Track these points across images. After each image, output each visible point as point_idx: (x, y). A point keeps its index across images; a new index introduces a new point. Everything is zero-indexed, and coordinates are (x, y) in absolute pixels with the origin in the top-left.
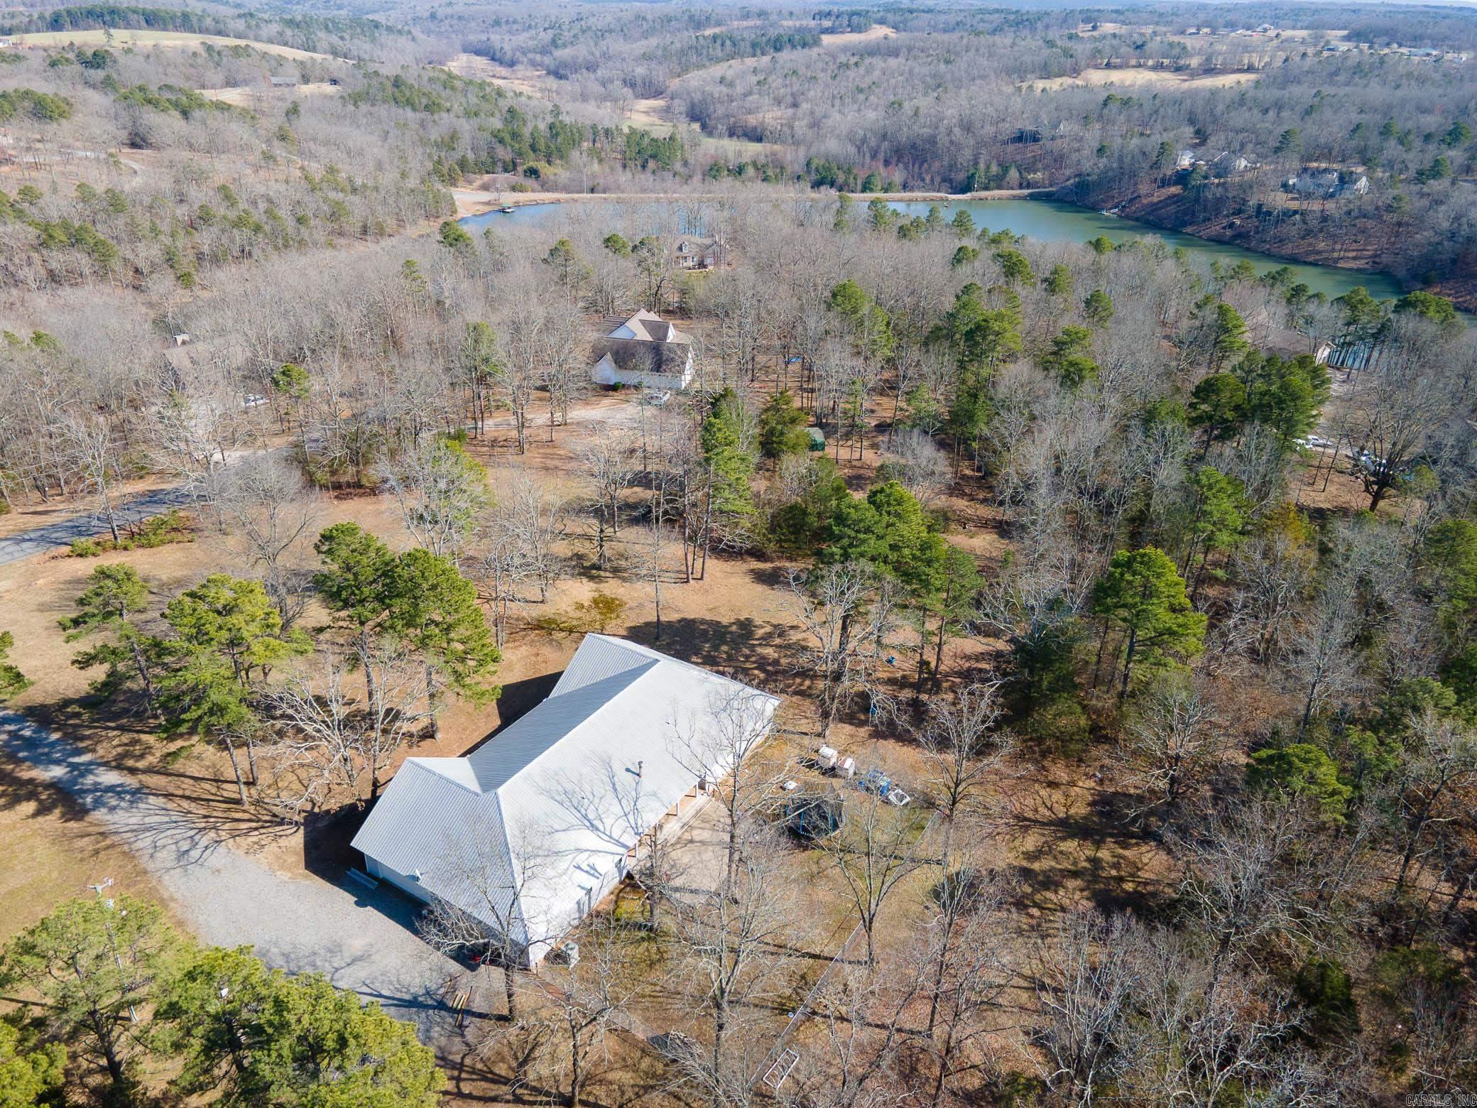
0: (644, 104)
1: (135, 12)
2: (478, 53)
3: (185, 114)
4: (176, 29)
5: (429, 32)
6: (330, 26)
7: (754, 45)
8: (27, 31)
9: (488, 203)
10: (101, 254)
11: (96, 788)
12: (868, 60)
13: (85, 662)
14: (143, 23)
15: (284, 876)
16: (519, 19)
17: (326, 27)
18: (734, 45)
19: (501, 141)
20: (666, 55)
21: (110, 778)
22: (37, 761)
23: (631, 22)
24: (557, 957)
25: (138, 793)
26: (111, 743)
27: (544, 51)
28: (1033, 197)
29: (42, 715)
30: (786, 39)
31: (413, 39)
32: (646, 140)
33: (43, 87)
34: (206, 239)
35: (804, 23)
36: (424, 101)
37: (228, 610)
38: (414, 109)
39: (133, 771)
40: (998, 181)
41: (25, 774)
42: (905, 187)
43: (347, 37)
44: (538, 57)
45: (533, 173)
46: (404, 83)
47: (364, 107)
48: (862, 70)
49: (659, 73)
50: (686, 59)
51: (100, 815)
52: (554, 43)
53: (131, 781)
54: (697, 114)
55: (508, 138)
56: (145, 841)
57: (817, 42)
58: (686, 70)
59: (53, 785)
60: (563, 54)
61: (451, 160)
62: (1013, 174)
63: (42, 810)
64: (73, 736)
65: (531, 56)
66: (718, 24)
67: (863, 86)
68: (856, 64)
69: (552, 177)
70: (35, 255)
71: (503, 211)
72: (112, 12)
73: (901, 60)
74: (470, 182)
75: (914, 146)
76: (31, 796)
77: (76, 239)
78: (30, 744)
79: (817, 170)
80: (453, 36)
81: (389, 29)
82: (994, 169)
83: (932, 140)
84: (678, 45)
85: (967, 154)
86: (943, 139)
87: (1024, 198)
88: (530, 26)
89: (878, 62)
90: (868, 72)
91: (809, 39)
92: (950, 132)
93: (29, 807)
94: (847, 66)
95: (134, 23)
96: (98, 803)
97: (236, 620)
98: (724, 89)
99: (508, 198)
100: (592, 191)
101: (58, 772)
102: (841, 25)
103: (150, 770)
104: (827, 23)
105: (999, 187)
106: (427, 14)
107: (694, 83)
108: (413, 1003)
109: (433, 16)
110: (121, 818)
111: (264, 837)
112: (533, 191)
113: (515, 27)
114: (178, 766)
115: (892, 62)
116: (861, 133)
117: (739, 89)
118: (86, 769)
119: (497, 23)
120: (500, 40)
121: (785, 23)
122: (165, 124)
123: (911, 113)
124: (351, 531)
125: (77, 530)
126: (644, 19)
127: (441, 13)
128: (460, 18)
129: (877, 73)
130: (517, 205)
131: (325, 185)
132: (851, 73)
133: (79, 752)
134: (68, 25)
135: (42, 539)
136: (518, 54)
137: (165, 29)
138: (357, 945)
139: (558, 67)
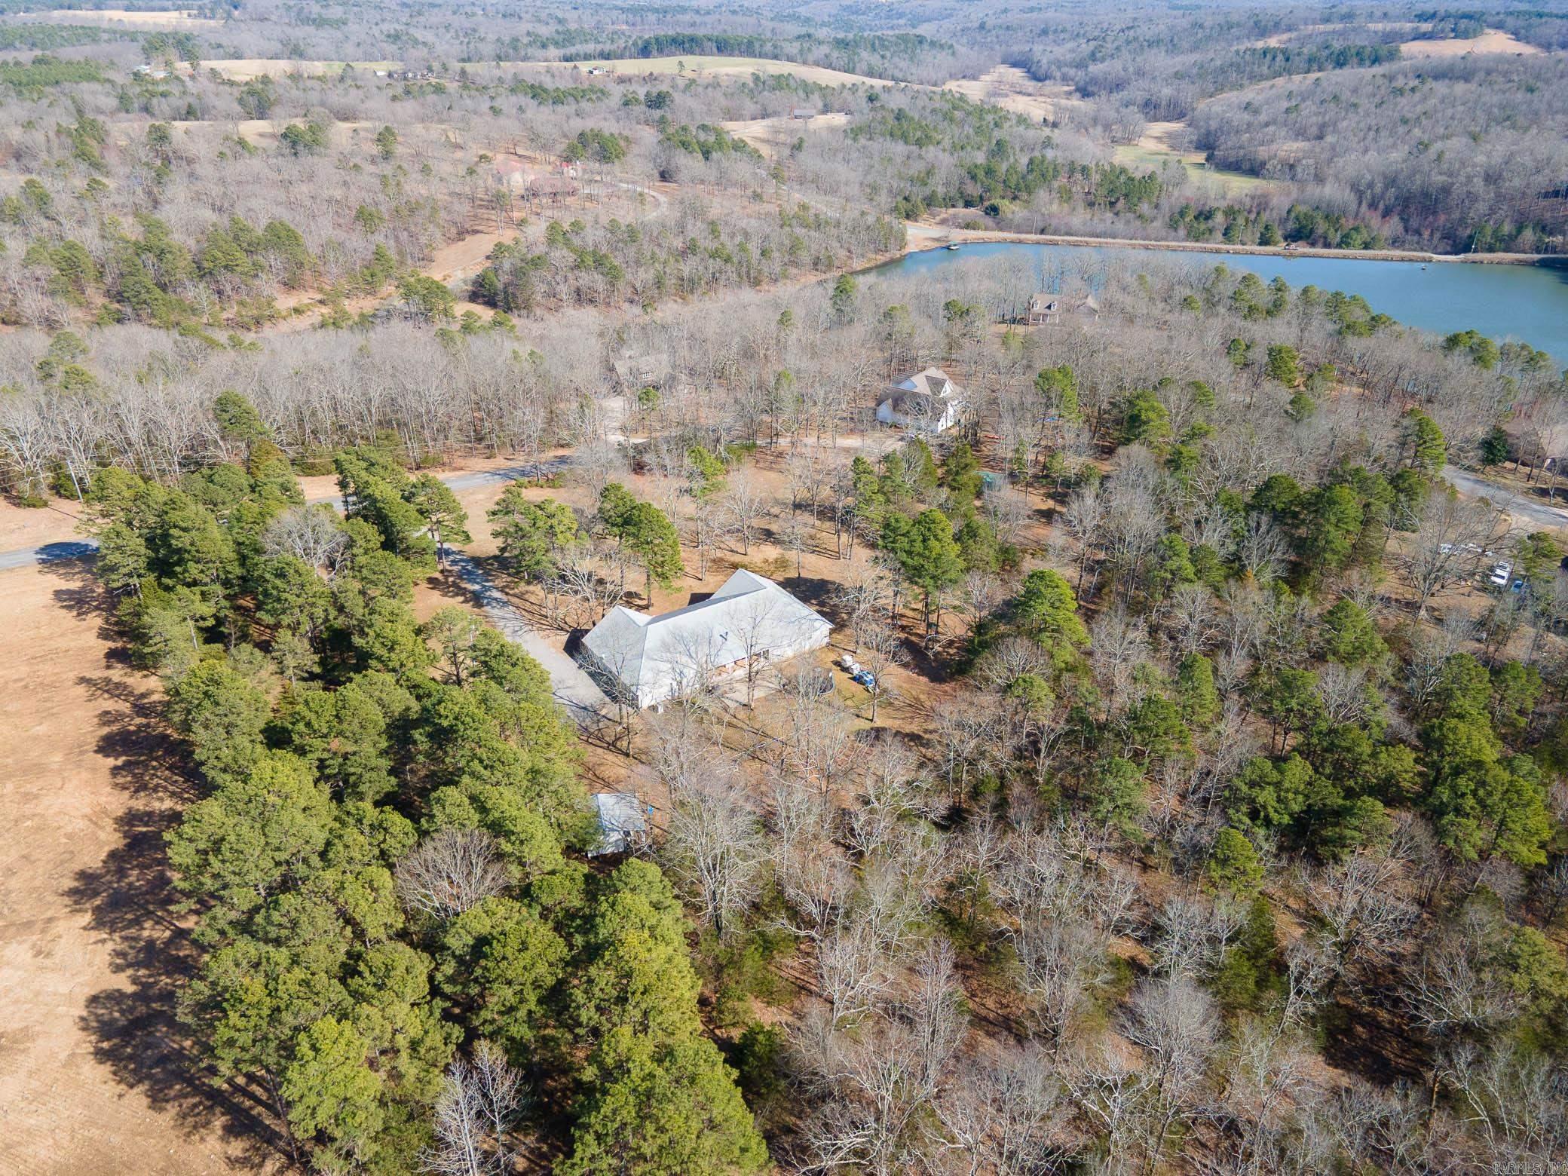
0: (1160, 128)
1: (709, 40)
2: (1014, 65)
3: (706, 155)
4: (741, 54)
5: (972, 44)
6: (877, 45)
7: (1311, 60)
8: (621, 57)
9: (938, 240)
10: (613, 276)
11: (490, 597)
12: (1430, 83)
13: (496, 535)
14: (715, 50)
15: (553, 650)
16: (1069, 27)
17: (873, 45)
18: (1287, 60)
19: (974, 177)
20: (1202, 72)
21: (496, 594)
22: (469, 581)
23: (1185, 30)
24: (654, 708)
25: (506, 603)
26: (503, 580)
27: (1080, 65)
28: (1544, 264)
29: (477, 561)
30: (1353, 51)
31: (953, 54)
32: (1123, 178)
33: (610, 127)
34: (687, 268)
35: (1397, 26)
36: (918, 134)
37: (551, 516)
38: (906, 143)
39: (507, 594)
40: (1508, 243)
41: (463, 586)
42: (1396, 242)
43: (888, 54)
44: (1072, 72)
45: (993, 210)
46: (905, 117)
47: (863, 141)
48: (1418, 96)
49: (1188, 92)
50: (1220, 79)
51: (487, 608)
52: (1093, 56)
53: (505, 598)
54: (1207, 145)
55: (981, 174)
56: (502, 623)
57: (1393, 55)
58: (1220, 89)
59: (473, 592)
60: (1095, 69)
61: (918, 193)
62: (1529, 235)
63: (466, 601)
64: (487, 573)
65: (1065, 70)
66: (1289, 29)
67: (1409, 115)
68: (1413, 90)
69: (1010, 216)
70: (570, 275)
71: (948, 248)
72: (692, 39)
73: (1473, 86)
74: (934, 216)
75: (1426, 195)
76: (463, 594)
77: (599, 263)
78: (469, 573)
79: (1297, 218)
80: (997, 47)
81: (933, 44)
82: (1507, 228)
83: (1446, 190)
84: (1218, 63)
85: (1482, 207)
86: (1458, 191)
87: (1532, 264)
88: (1078, 35)
89: (1441, 88)
90: (1425, 99)
91: (1384, 51)
92: (1469, 179)
93: (461, 599)
94: (1401, 92)
95: (707, 50)
96: (488, 604)
97: (554, 522)
98: (1246, 117)
99: (957, 235)
100: (1042, 232)
101: (477, 587)
102: (1443, 31)
103: (514, 595)
104: (1426, 27)
105: (1506, 250)
106: (976, 25)
107: (1217, 109)
108: (585, 708)
109: (982, 26)
110: (495, 612)
111: (551, 633)
112: (986, 229)
113: (1062, 36)
114: (526, 597)
115: (1460, 88)
116: (1369, 177)
117: (1263, 117)
118: (489, 589)
119: (1044, 32)
120: (1044, 53)
121: (1372, 26)
122: (689, 164)
123: (1434, 156)
124: (618, 488)
125: (523, 473)
126: (1201, 26)
127: (990, 23)
128: (1008, 28)
129: (1432, 101)
130: (965, 243)
131: (794, 222)
132: (1402, 101)
133: (487, 581)
134: (655, 52)
135: (505, 475)
136: (1053, 67)
137: (731, 55)
138: (571, 683)
139: (1087, 83)
